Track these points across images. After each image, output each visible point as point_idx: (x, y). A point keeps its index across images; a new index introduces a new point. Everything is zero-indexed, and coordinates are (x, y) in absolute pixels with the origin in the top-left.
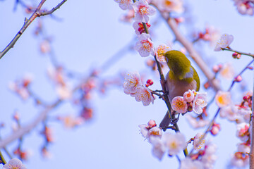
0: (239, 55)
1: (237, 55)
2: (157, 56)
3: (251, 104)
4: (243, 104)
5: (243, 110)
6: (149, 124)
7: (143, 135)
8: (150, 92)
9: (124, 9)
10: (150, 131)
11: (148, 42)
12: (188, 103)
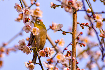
0: (65, 33)
1: (64, 33)
2: (33, 32)
3: (71, 54)
4: (67, 54)
5: (67, 57)
6: (29, 62)
7: (26, 67)
8: (29, 49)
9: (19, 12)
10: (29, 65)
11: (29, 26)
12: (46, 53)
